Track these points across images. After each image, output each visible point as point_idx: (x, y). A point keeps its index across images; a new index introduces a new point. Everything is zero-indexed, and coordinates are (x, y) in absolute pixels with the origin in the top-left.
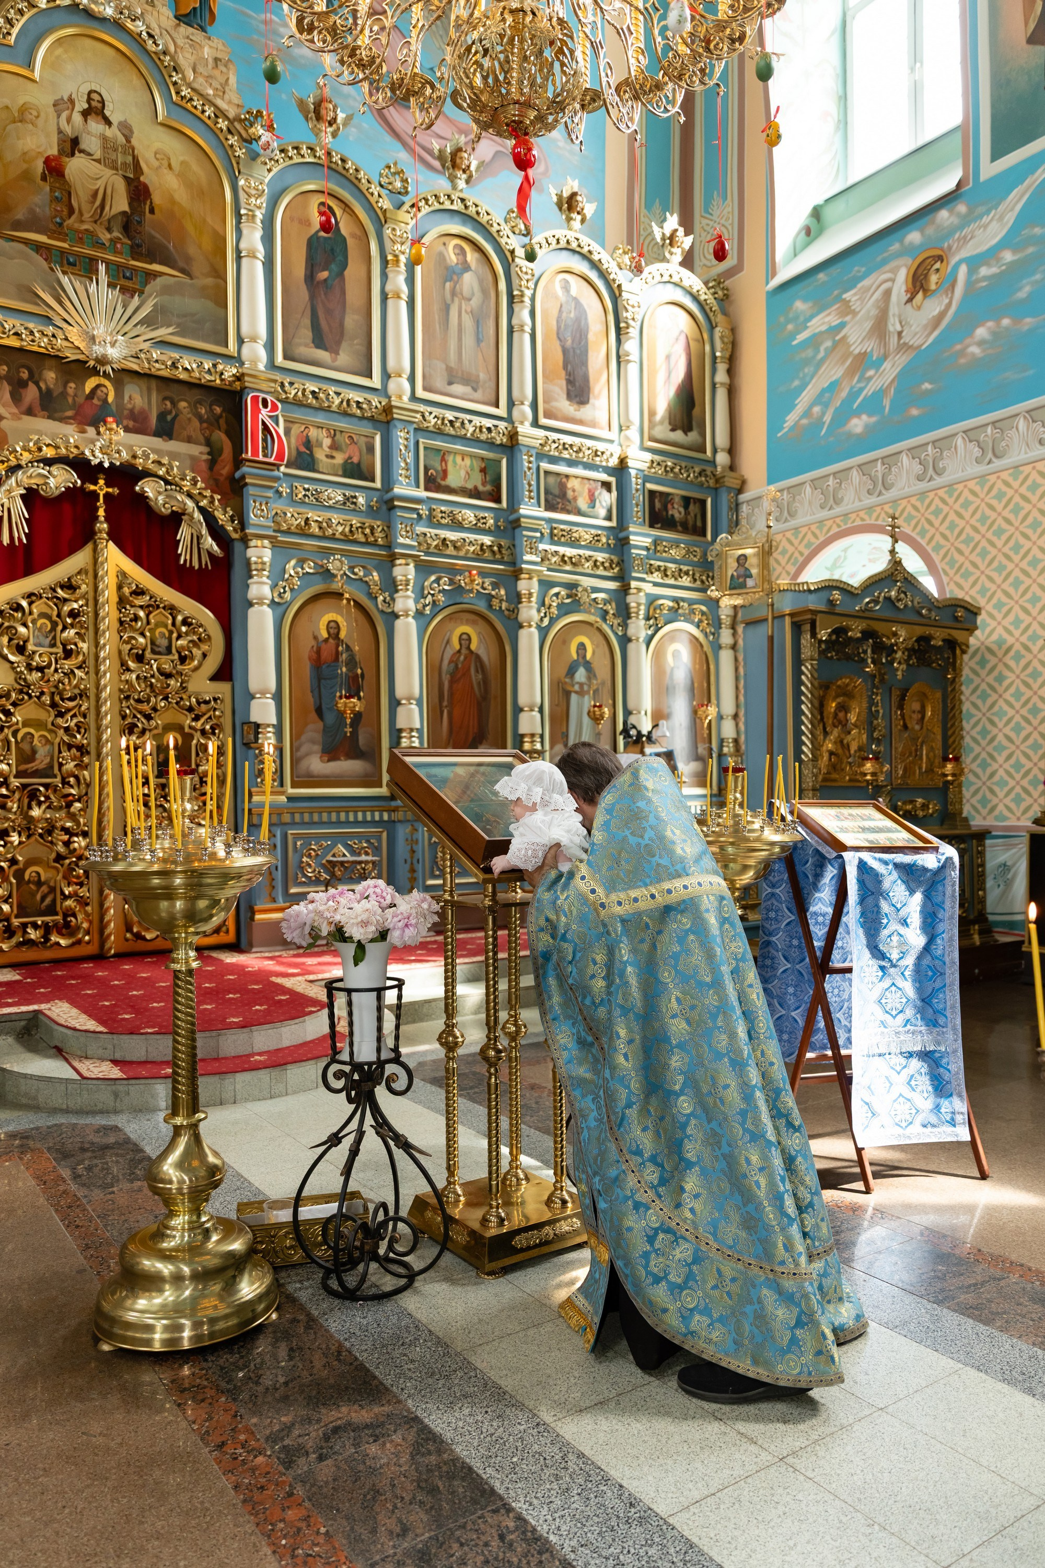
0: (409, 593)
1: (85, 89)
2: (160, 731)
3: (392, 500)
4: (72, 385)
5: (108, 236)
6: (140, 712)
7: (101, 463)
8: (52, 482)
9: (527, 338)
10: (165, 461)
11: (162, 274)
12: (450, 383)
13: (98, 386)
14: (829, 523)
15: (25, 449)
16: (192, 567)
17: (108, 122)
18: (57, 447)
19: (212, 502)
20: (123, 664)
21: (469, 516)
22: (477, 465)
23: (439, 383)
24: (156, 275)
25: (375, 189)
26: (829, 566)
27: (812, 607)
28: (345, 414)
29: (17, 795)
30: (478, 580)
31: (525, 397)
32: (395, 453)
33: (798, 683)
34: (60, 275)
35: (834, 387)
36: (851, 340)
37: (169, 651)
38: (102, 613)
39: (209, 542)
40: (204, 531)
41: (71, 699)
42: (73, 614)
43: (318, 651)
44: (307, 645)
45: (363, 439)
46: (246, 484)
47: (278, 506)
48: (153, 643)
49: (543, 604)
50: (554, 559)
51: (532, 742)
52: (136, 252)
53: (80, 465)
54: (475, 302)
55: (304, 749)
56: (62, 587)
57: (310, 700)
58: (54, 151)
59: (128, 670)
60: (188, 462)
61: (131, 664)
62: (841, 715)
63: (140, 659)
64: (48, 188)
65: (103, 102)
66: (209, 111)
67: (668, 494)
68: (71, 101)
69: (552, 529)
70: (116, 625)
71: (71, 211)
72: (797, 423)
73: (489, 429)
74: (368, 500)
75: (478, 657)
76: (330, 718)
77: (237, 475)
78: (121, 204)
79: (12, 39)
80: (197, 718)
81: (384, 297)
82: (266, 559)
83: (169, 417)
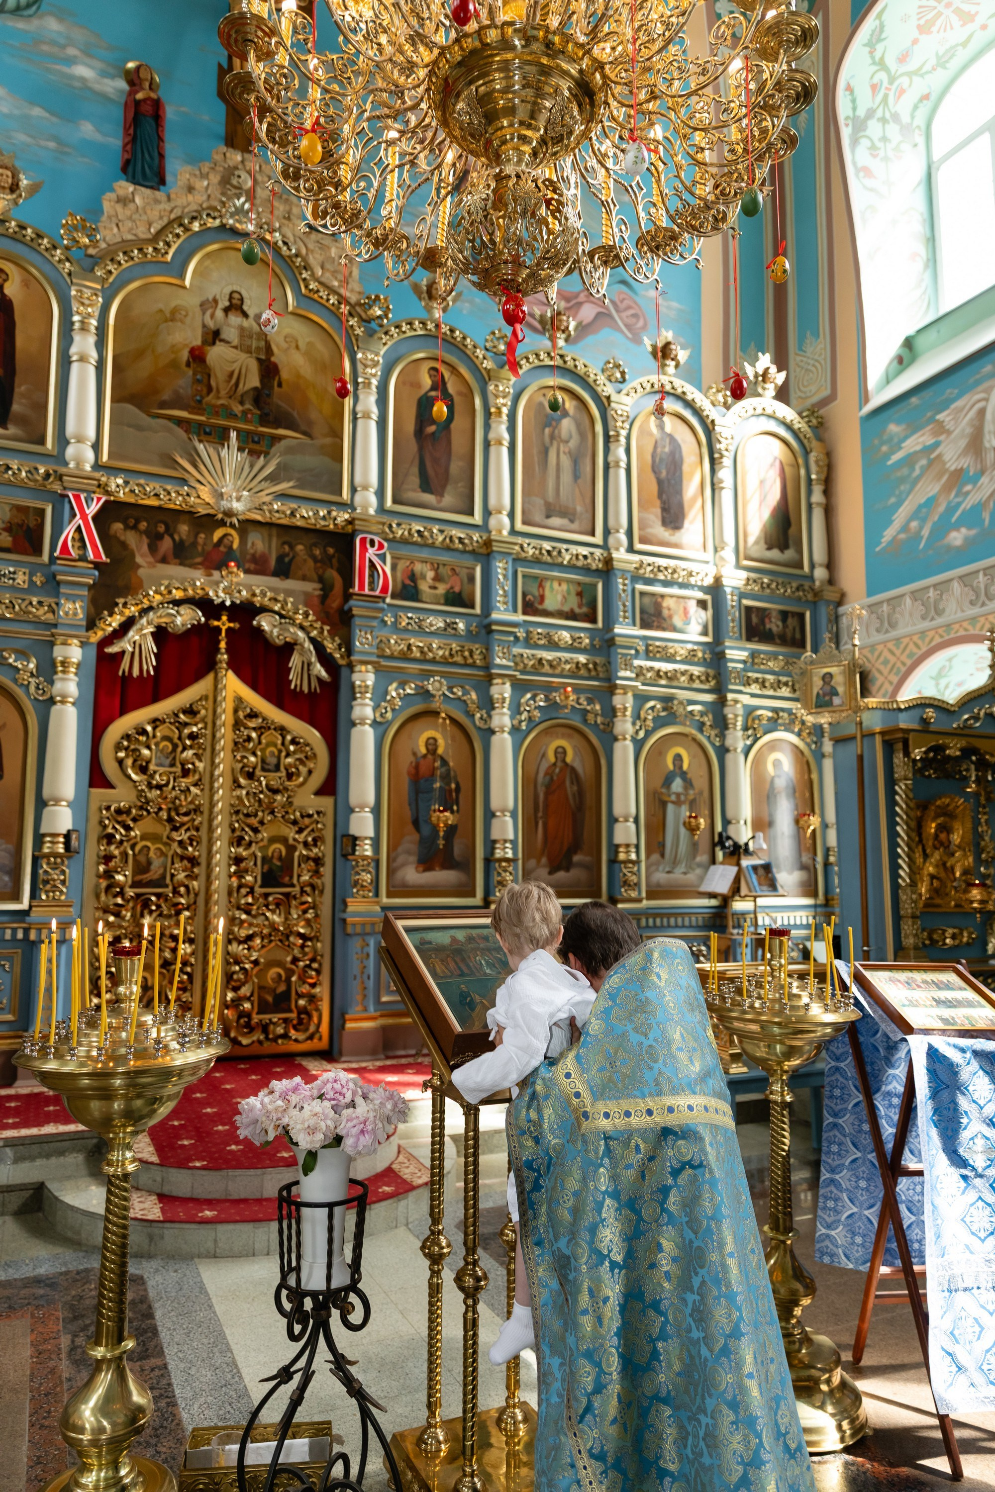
0: (505, 710)
1: (227, 291)
2: (265, 842)
3: (490, 625)
4: (202, 536)
5: (241, 408)
6: (249, 826)
7: (223, 602)
8: (179, 620)
9: (622, 473)
10: (281, 597)
11: (285, 437)
12: (548, 516)
13: (225, 535)
14: (931, 633)
15: (156, 592)
16: (301, 691)
17: (245, 315)
18: (185, 590)
19: (321, 631)
20: (235, 781)
21: (566, 635)
22: (574, 589)
23: (538, 517)
24: (280, 438)
25: (480, 353)
26: (934, 674)
27: (903, 725)
28: (448, 549)
29: (131, 904)
30: (572, 697)
31: (620, 526)
32: (494, 581)
33: (891, 803)
34: (196, 443)
35: (931, 502)
36: (946, 458)
37: (277, 768)
38: (218, 735)
39: (319, 670)
40: (314, 659)
41: (186, 814)
42: (192, 736)
43: (417, 767)
44: (406, 761)
45: (465, 571)
46: (353, 616)
47: (383, 633)
48: (263, 761)
49: (639, 717)
50: (649, 675)
51: (628, 852)
52: (264, 420)
53: (204, 604)
54: (573, 444)
55: (401, 859)
56: (185, 712)
57: (408, 814)
58: (198, 342)
59: (240, 786)
60: (302, 598)
61: (242, 781)
62: (943, 836)
63: (250, 776)
64: (190, 373)
65: (242, 300)
66: (333, 300)
67: (764, 610)
68: (215, 301)
69: (647, 646)
70: (230, 745)
71: (210, 390)
72: (895, 538)
73: (585, 557)
74: (468, 626)
75: (573, 770)
76: (426, 830)
77: (346, 607)
78: (253, 381)
79: (169, 257)
80: (300, 831)
81: (487, 444)
82: (370, 683)
83: (287, 560)
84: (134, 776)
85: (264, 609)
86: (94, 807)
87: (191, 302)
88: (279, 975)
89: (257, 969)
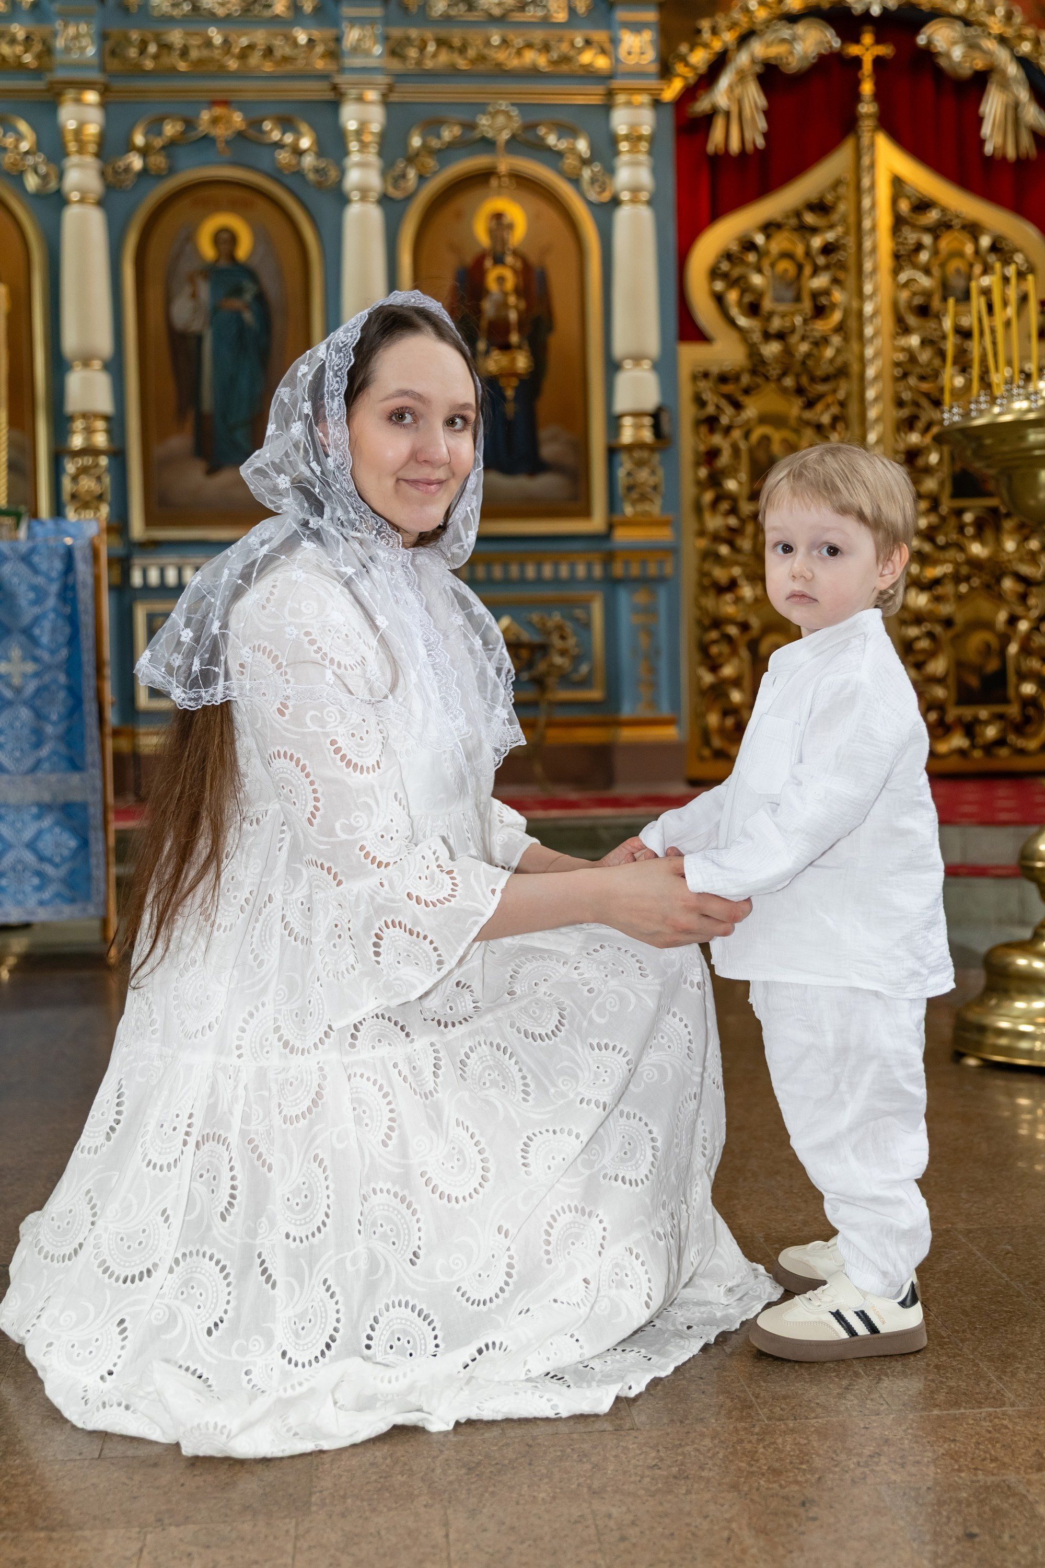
7: (869, 10)
8: (798, 49)
16: (1005, 157)
20: (900, 322)
38: (868, 245)
39: (1034, 114)
40: (1025, 94)
41: (824, 380)
42: (826, 250)
53: (839, 16)
56: (812, 208)
61: (912, 321)
63: (925, 311)
70: (889, 261)
84: (742, 321)
85: (936, 14)
86: (685, 373)
88: (988, 646)
89: (950, 633)
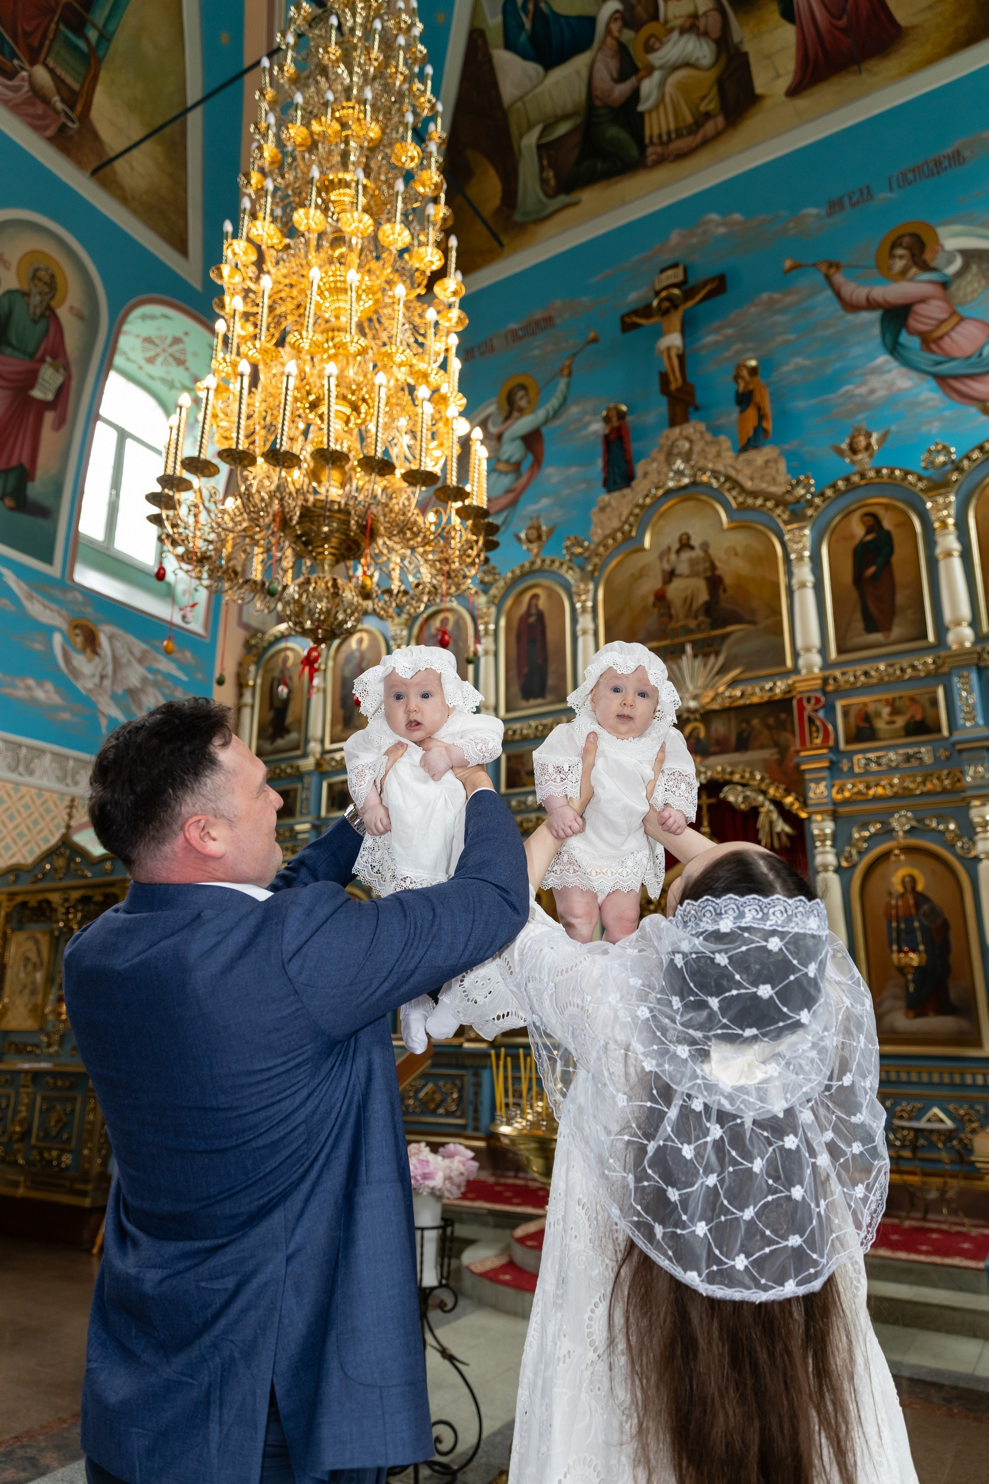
1: (677, 536)
3: (955, 745)
5: (695, 623)
10: (740, 769)
11: (733, 632)
13: (694, 729)
17: (693, 548)
28: (902, 681)
32: (960, 701)
39: (781, 826)
40: (775, 816)
46: (804, 771)
47: (840, 780)
55: (885, 1004)
64: (657, 611)
65: (689, 538)
68: (670, 548)
71: (671, 618)
74: (935, 752)
78: (703, 596)
81: (933, 562)
82: (828, 831)
83: (745, 735)
87: (652, 558)
